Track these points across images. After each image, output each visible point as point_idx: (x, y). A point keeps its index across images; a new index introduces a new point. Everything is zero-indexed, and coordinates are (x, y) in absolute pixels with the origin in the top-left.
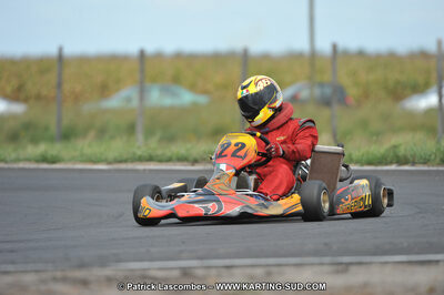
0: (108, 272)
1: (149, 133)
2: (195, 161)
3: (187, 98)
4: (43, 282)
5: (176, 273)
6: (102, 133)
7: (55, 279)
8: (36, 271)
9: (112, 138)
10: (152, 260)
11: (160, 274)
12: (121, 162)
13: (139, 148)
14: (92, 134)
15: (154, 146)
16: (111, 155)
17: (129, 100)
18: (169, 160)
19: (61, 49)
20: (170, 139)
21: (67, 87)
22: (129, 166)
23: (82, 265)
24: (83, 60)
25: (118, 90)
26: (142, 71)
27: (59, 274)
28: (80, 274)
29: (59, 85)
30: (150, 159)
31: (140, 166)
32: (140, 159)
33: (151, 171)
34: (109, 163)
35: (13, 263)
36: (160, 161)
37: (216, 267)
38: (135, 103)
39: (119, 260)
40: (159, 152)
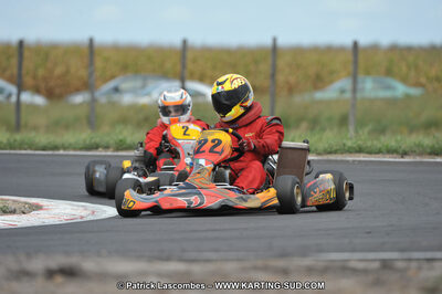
0: (307, 262)
1: (361, 124)
2: (405, 154)
3: (401, 89)
4: (244, 270)
5: (376, 265)
6: (315, 124)
7: (256, 268)
8: (239, 260)
9: (323, 130)
10: (354, 250)
11: (361, 265)
12: (330, 153)
13: (351, 139)
14: (304, 125)
15: (365, 138)
16: (321, 146)
17: (343, 91)
18: (379, 152)
19: (275, 40)
20: (381, 130)
21: (281, 78)
22: (339, 157)
23: (284, 255)
24: (298, 52)
25: (331, 82)
26: (356, 62)
27: (260, 263)
28: (281, 263)
29: (273, 76)
30: (360, 150)
31: (350, 158)
32: (350, 151)
33: (360, 161)
34: (319, 154)
35: (216, 250)
36: (370, 153)
37: (418, 260)
38: (348, 95)
39: (320, 250)
40: (369, 144)
